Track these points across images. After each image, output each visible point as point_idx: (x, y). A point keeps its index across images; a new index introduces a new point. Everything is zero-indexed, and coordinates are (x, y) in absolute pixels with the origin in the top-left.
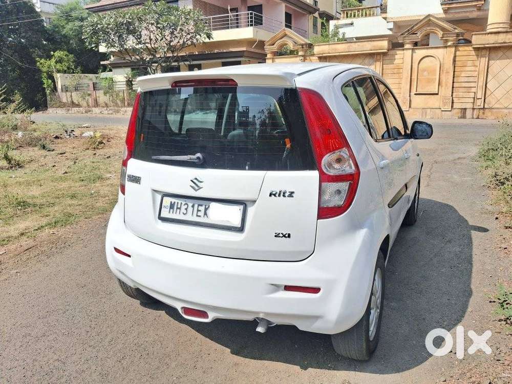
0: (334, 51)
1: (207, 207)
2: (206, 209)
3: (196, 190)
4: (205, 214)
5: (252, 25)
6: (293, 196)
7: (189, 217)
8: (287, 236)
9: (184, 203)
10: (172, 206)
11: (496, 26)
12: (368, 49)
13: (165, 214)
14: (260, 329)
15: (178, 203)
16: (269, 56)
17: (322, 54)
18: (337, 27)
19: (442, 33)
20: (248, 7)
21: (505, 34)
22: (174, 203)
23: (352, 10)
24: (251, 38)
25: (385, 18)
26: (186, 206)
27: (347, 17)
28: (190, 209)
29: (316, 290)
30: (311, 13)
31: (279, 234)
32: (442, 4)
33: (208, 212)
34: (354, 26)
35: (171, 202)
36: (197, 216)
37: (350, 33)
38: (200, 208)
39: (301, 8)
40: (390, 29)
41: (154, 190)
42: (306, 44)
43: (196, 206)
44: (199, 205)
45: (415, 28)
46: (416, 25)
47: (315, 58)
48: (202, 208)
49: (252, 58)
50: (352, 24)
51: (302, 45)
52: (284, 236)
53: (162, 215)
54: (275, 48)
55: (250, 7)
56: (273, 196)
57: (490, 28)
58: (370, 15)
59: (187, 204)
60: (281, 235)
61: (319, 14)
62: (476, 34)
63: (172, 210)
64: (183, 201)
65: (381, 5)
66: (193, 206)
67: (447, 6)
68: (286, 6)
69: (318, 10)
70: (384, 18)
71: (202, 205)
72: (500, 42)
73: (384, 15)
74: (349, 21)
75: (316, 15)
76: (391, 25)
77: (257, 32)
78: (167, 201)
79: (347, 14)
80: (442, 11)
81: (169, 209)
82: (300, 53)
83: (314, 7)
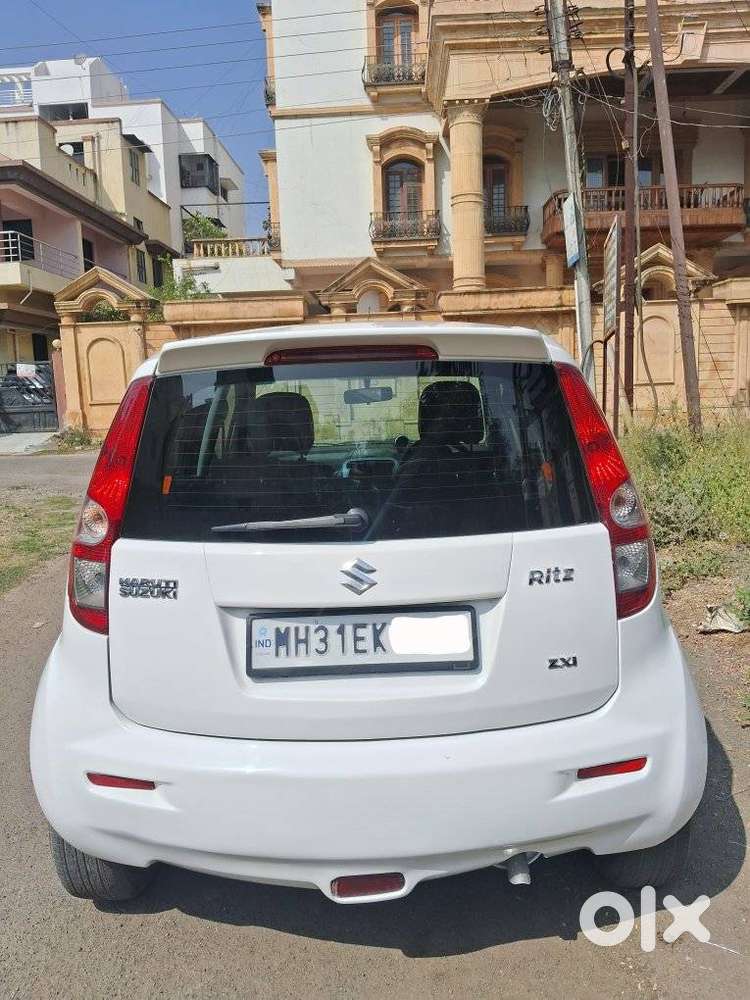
0: (203, 317)
1: (378, 627)
2: (377, 634)
3: (360, 593)
4: (377, 643)
5: (16, 259)
6: (571, 579)
7: (333, 658)
8: (571, 662)
9: (313, 627)
10: (282, 639)
11: (465, 282)
12: (269, 314)
13: (265, 660)
14: (520, 879)
15: (297, 629)
16: (65, 321)
17: (182, 321)
18: (189, 272)
19: (392, 290)
20: (4, 223)
21: (488, 296)
22: (287, 629)
23: (213, 242)
24: (17, 286)
25: (279, 262)
26: (322, 634)
27: (206, 254)
28: (334, 639)
29: (636, 764)
30: (131, 242)
31: (556, 660)
32: (373, 242)
33: (382, 638)
34: (220, 272)
35: (278, 630)
36: (357, 651)
37: (218, 283)
38: (361, 632)
39: (113, 232)
40: (290, 281)
41: (222, 607)
42: (145, 301)
43: (349, 630)
44: (356, 627)
45: (347, 279)
46: (349, 274)
47: (166, 329)
48: (367, 633)
49: (20, 324)
50: (216, 268)
51: (138, 302)
52: (567, 663)
53: (255, 666)
54: (78, 305)
55: (8, 222)
56: (536, 583)
57: (458, 287)
58: (248, 254)
59: (322, 628)
60: (560, 663)
61: (147, 246)
62: (446, 294)
63: (283, 650)
64: (312, 623)
65: (270, 237)
66: (341, 631)
67: (382, 246)
68: (84, 228)
69: (145, 238)
70: (276, 260)
71: (364, 626)
72: (482, 308)
73: (276, 256)
74: (210, 262)
75: (142, 247)
76: (291, 275)
77: (29, 272)
78: (266, 628)
79: (205, 249)
80: (374, 255)
81: (273, 646)
82: (133, 318)
83: (136, 230)
